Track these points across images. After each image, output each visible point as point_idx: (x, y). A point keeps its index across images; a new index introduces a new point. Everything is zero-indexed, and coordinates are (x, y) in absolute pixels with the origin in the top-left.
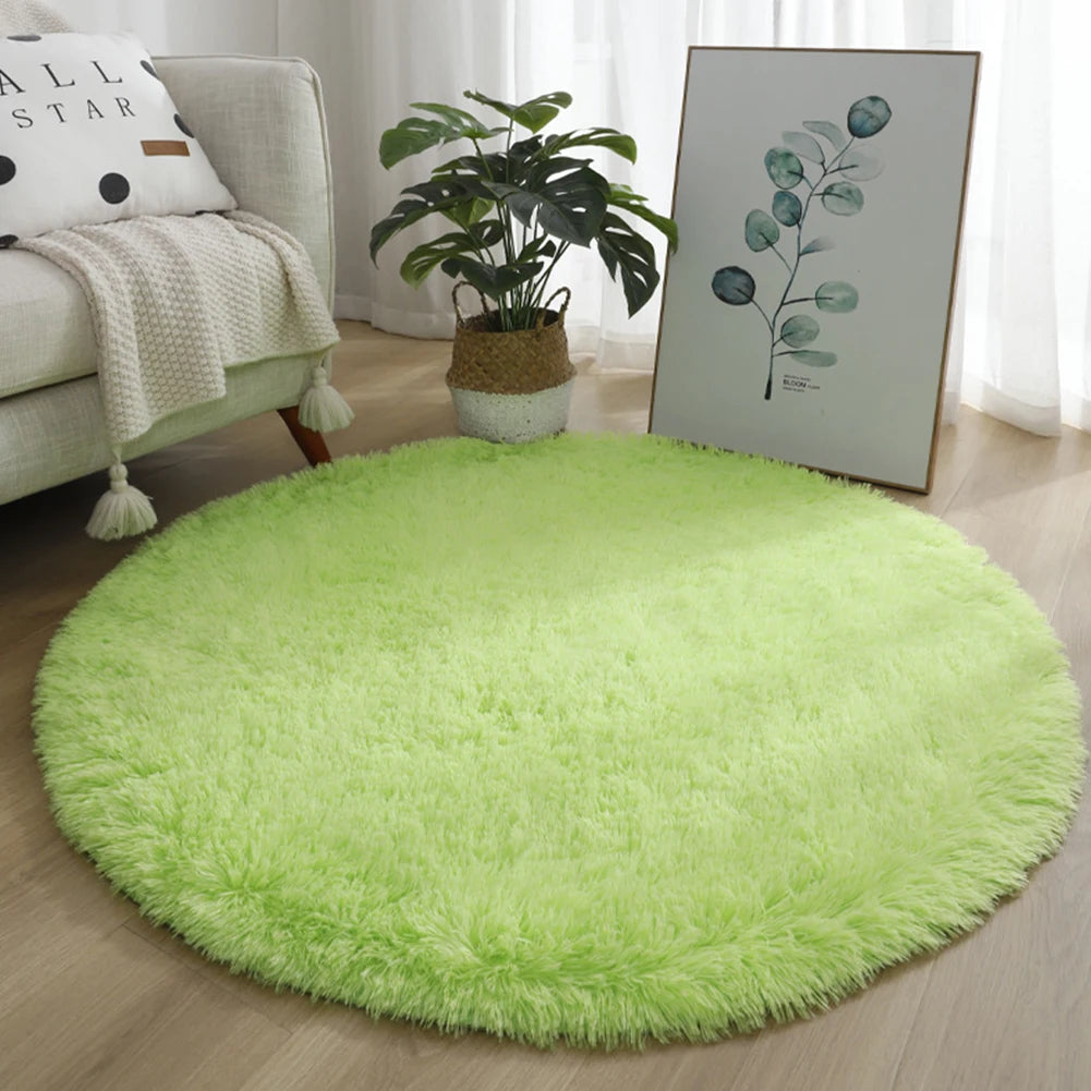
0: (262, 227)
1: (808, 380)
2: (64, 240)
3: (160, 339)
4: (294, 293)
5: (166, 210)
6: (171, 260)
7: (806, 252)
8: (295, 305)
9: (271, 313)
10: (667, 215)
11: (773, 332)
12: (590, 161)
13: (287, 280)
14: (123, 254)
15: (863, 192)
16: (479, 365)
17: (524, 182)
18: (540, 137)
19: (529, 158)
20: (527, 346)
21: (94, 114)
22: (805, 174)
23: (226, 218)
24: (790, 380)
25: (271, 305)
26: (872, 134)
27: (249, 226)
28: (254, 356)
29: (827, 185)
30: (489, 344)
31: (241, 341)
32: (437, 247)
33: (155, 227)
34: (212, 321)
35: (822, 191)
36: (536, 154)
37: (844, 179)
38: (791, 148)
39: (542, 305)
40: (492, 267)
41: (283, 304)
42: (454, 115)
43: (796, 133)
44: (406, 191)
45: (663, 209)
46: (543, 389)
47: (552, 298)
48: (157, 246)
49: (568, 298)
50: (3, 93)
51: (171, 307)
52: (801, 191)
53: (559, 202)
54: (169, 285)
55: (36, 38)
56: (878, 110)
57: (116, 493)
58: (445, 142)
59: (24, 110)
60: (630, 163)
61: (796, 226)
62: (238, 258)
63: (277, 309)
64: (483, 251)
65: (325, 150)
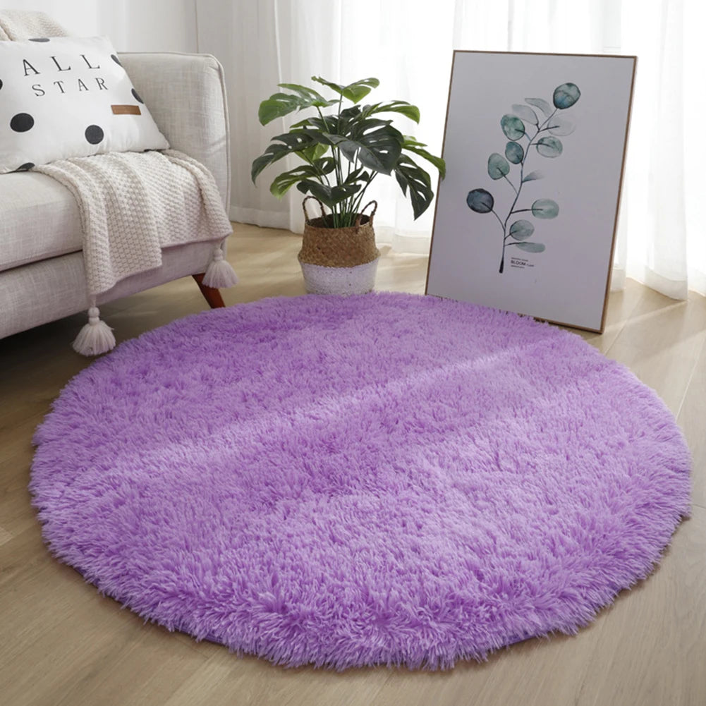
0: (186, 160)
1: (527, 261)
2: (63, 166)
3: (122, 230)
4: (205, 202)
5: (125, 149)
6: (130, 180)
7: (526, 180)
8: (205, 209)
9: (192, 214)
10: (439, 155)
11: (505, 230)
12: (391, 121)
13: (201, 193)
14: (100, 175)
15: (563, 143)
16: (319, 249)
17: (349, 134)
18: (359, 106)
19: (352, 119)
20: (350, 237)
21: (83, 88)
22: (526, 131)
23: (163, 154)
24: (515, 261)
25: (191, 209)
26: (568, 107)
27: (177, 159)
28: (183, 240)
29: (539, 139)
30: (326, 235)
31: (174, 231)
32: (294, 174)
33: (120, 159)
34: (155, 219)
35: (537, 142)
36: (357, 116)
37: (550, 135)
38: (517, 115)
39: (359, 212)
40: (328, 187)
41: (199, 209)
42: (306, 92)
43: (520, 106)
44: (274, 139)
45: (436, 151)
46: (360, 264)
47: (366, 207)
48: (121, 171)
49: (376, 207)
50: (26, 75)
51: (129, 210)
52: (523, 142)
53: (371, 147)
54: (128, 195)
55: (47, 40)
56: (572, 92)
57: (91, 325)
58: (301, 109)
59: (39, 85)
60: (416, 123)
61: (520, 164)
62: (171, 178)
63: (195, 211)
64: (323, 177)
65: (225, 113)
